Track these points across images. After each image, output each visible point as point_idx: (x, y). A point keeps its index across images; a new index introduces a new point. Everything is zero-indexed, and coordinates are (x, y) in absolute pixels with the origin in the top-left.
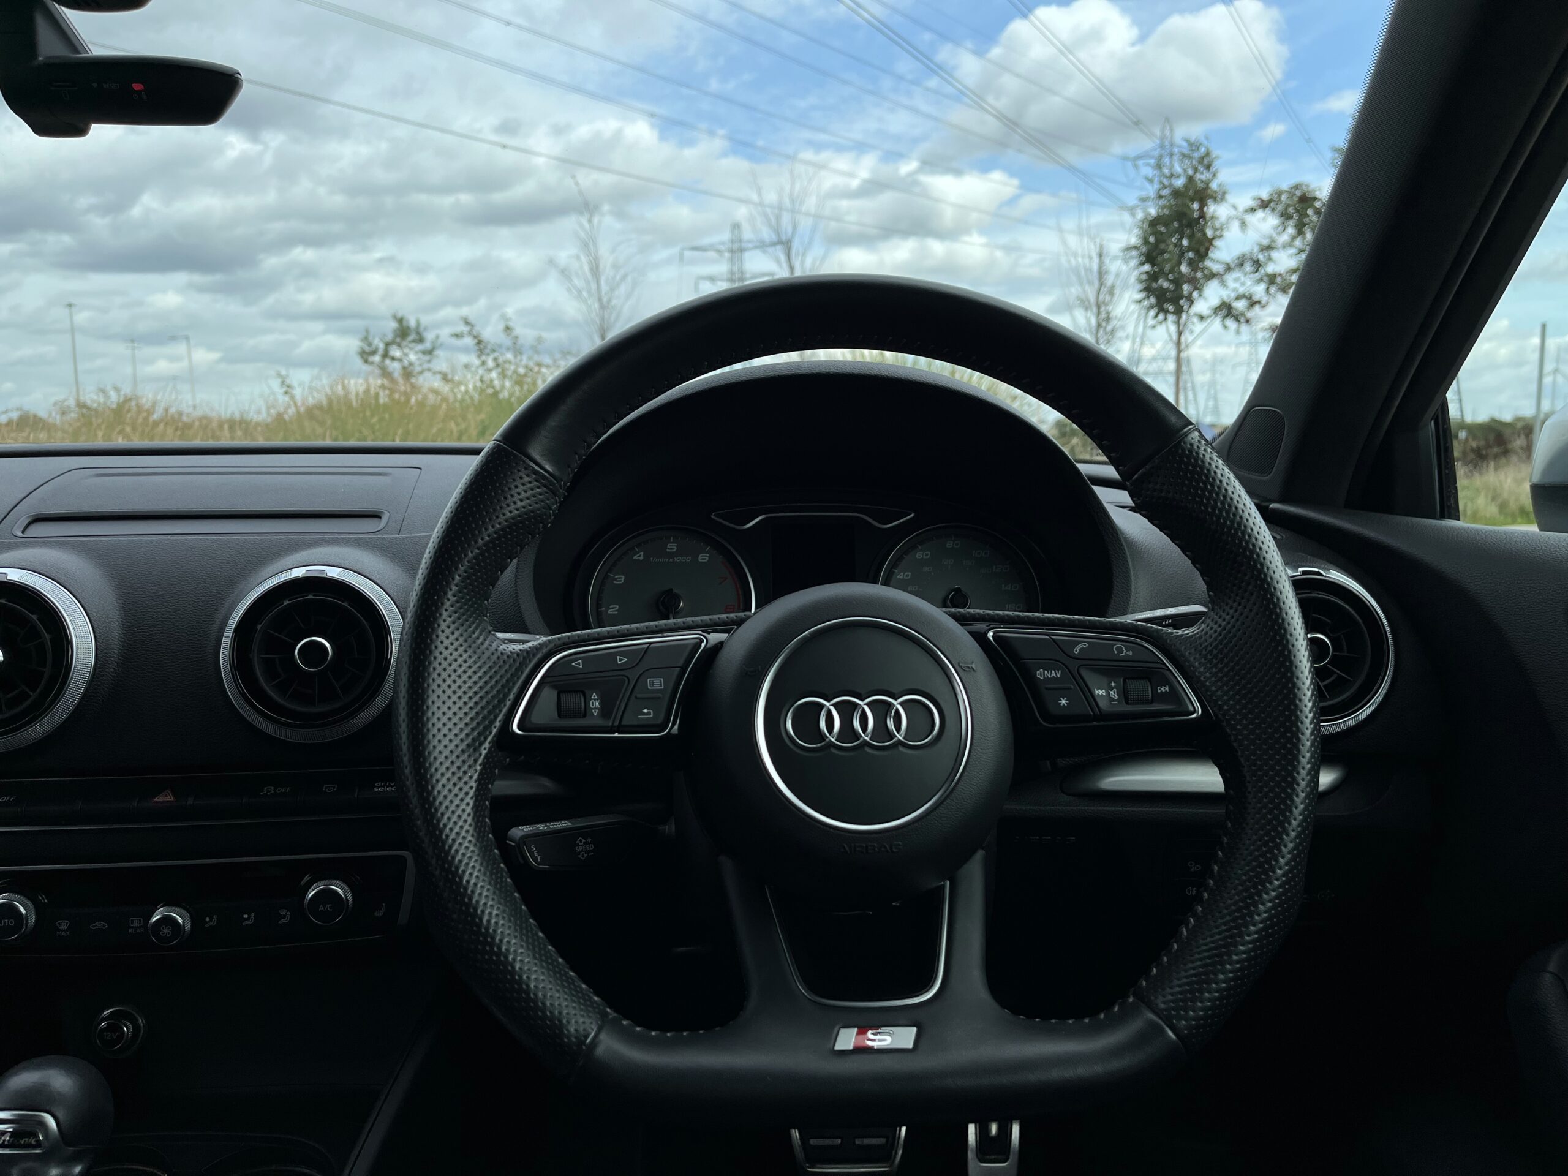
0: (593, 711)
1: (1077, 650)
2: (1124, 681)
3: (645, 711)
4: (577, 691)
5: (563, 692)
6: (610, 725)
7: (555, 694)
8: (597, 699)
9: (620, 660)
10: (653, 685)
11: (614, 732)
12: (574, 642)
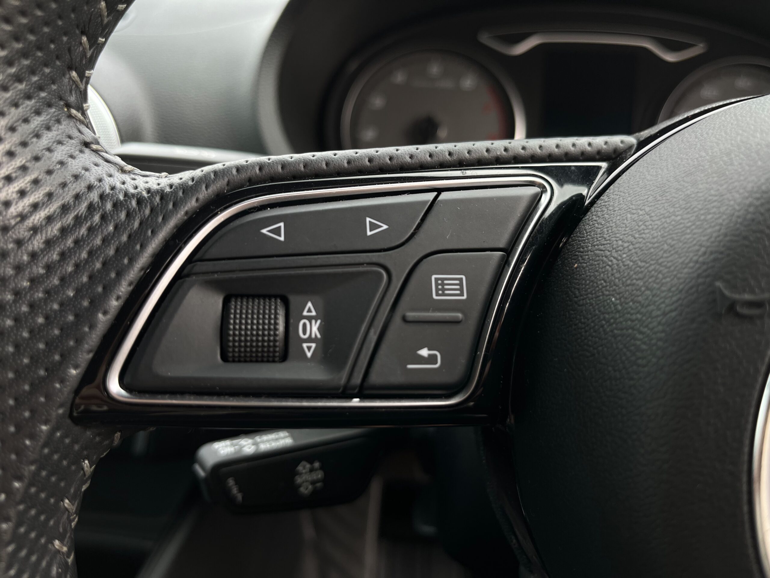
0: (305, 345)
3: (424, 352)
4: (270, 297)
5: (236, 296)
6: (342, 378)
7: (217, 301)
8: (316, 318)
9: (373, 227)
10: (443, 290)
11: (350, 397)
12: (272, 179)
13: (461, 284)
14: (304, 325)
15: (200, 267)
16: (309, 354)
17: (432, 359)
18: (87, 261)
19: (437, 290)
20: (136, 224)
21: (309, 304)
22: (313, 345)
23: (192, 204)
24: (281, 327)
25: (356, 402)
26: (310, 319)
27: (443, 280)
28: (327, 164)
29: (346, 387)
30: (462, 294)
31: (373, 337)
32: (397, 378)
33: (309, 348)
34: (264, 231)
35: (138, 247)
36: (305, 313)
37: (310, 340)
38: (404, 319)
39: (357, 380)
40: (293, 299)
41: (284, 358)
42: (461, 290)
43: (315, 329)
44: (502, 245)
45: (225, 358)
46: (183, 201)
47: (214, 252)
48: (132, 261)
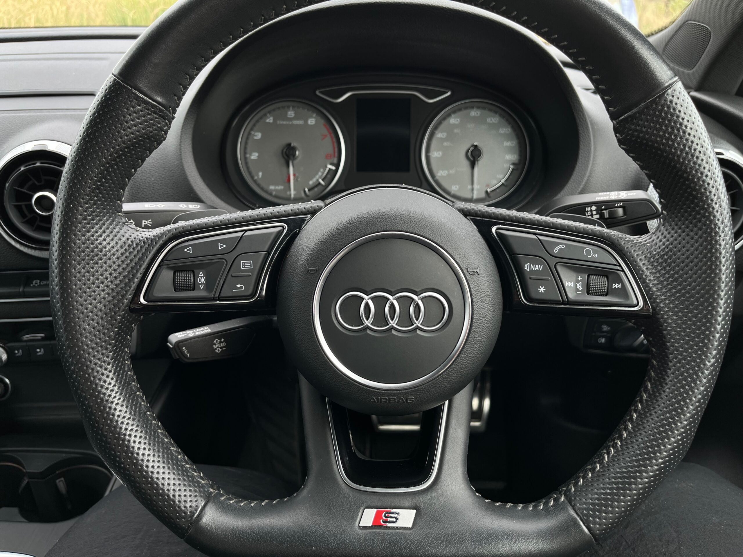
0: (200, 285)
1: (556, 250)
2: (588, 276)
3: (239, 286)
4: (188, 271)
5: (178, 271)
6: (212, 295)
7: (172, 273)
8: (203, 277)
9: (221, 246)
10: (245, 266)
11: (216, 301)
12: (187, 231)
13: (251, 264)
14: (200, 279)
15: (166, 263)
16: (202, 288)
17: (241, 288)
18: (130, 263)
19: (243, 266)
20: (144, 250)
21: (201, 272)
22: (203, 285)
23: (161, 242)
24: (192, 280)
25: (218, 302)
26: (201, 277)
27: (244, 262)
28: (206, 225)
29: (214, 298)
30: (251, 267)
31: (222, 282)
32: (230, 294)
33: (202, 286)
34: (185, 250)
35: (145, 258)
36: (200, 275)
37: (202, 284)
38: (232, 276)
39: (217, 295)
40: (195, 271)
41: (194, 289)
42: (251, 265)
43: (203, 280)
44: (265, 250)
45: (175, 290)
46: (158, 241)
47: (170, 258)
48: (144, 262)
